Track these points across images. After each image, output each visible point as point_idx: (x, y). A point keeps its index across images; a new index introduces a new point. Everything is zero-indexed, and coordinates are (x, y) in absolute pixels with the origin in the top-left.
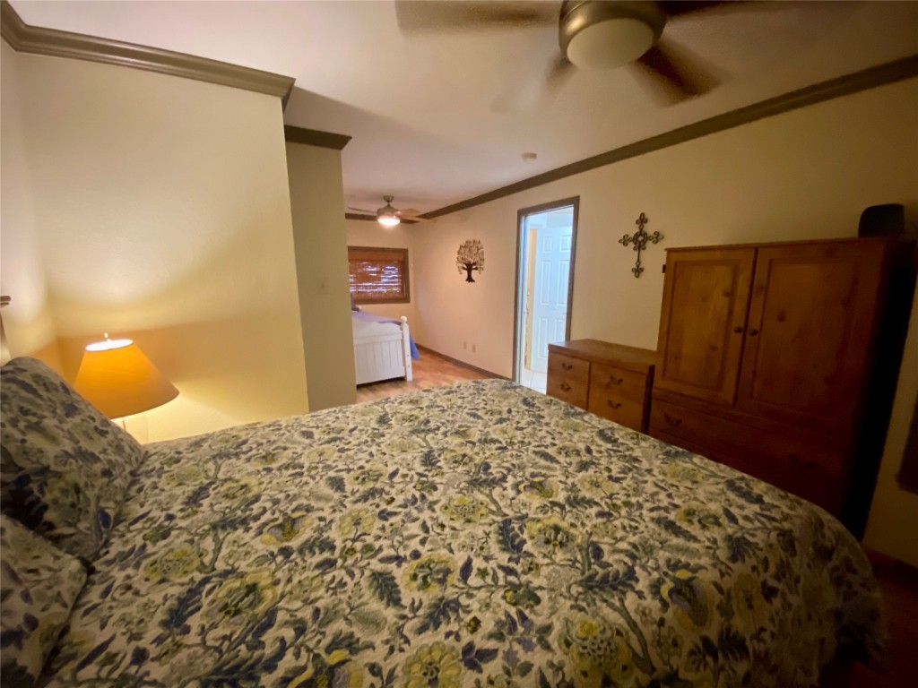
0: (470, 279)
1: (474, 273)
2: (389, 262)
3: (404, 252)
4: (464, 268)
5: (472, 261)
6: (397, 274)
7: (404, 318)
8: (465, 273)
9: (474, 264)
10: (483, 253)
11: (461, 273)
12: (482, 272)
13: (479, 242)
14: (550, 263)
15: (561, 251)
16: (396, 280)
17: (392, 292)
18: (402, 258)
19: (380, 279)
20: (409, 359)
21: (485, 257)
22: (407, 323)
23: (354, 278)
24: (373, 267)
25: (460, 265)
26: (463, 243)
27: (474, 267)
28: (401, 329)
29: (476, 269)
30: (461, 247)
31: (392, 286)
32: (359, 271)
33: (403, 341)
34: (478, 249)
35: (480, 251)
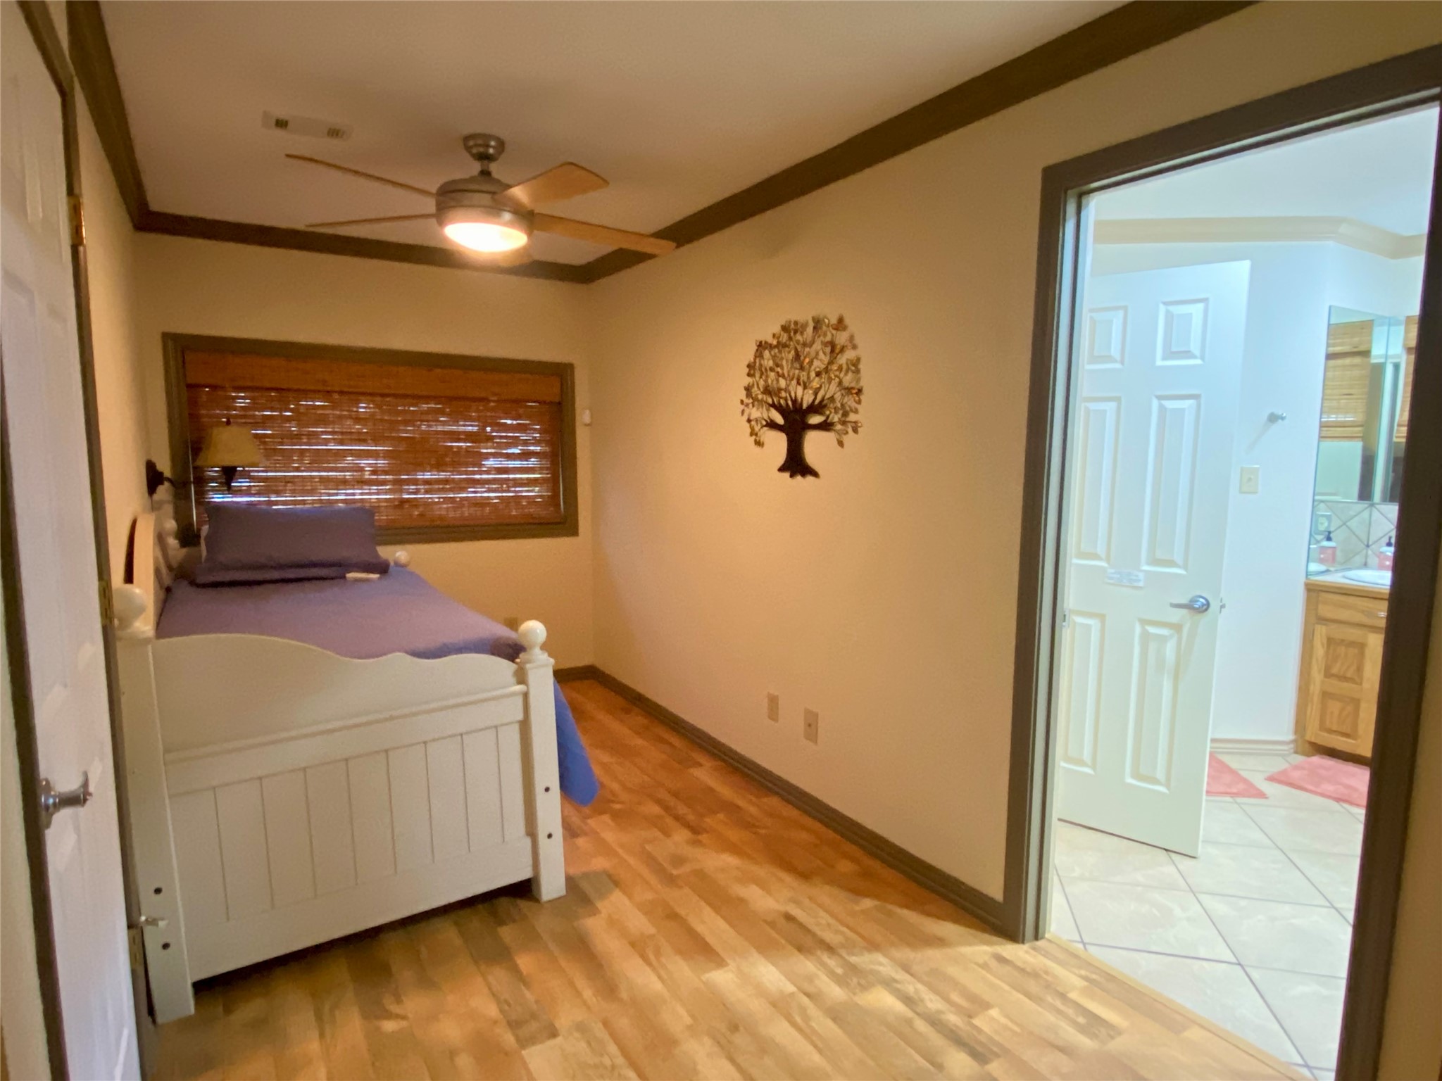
0: (796, 465)
1: (815, 446)
2: (513, 405)
3: (561, 373)
4: (772, 425)
5: (807, 399)
6: (537, 442)
7: (535, 629)
8: (778, 444)
9: (815, 408)
10: (855, 365)
11: (759, 443)
12: (850, 438)
13: (840, 324)
14: (1110, 407)
15: (1159, 363)
16: (533, 462)
17: (517, 499)
18: (550, 391)
19: (476, 459)
20: (551, 807)
21: (867, 379)
22: (544, 647)
23: (387, 455)
24: (456, 417)
25: (756, 413)
26: (769, 330)
27: (815, 419)
28: (521, 678)
29: (825, 426)
30: (761, 346)
31: (518, 483)
32: (408, 432)
33: (525, 726)
34: (834, 350)
35: (842, 360)
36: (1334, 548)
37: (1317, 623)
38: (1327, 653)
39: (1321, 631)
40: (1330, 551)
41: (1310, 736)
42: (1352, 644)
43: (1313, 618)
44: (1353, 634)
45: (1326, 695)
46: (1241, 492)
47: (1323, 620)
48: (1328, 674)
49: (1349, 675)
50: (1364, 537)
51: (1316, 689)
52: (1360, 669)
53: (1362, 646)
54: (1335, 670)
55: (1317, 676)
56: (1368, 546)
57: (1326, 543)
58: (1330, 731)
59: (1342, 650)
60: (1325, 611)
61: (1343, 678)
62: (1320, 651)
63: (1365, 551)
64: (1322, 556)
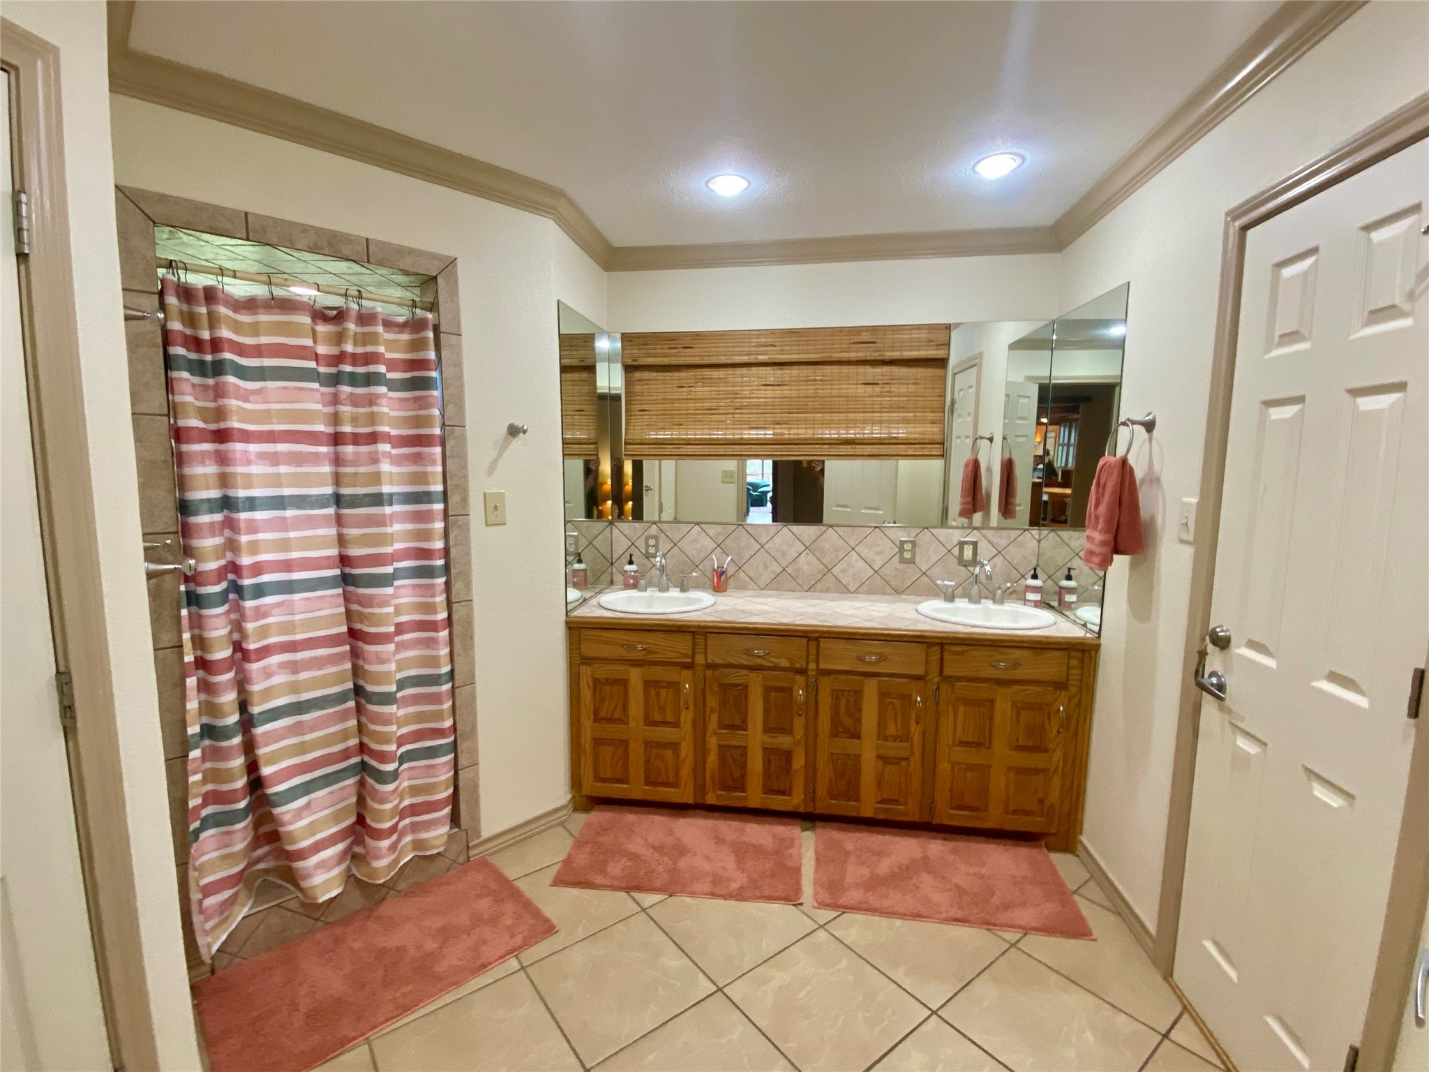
36: (585, 570)
37: (583, 664)
38: (594, 696)
39: (586, 672)
40: (582, 574)
41: (587, 790)
42: (616, 682)
43: (578, 659)
44: (617, 670)
45: (597, 742)
46: (487, 525)
47: (587, 661)
48: (597, 719)
49: (616, 716)
50: (608, 556)
51: (587, 739)
52: (625, 708)
53: (624, 683)
54: (603, 714)
55: (587, 722)
56: (612, 564)
57: (577, 566)
58: (604, 780)
59: (607, 690)
60: (589, 649)
61: (610, 720)
62: (587, 695)
63: (610, 569)
64: (575, 579)
